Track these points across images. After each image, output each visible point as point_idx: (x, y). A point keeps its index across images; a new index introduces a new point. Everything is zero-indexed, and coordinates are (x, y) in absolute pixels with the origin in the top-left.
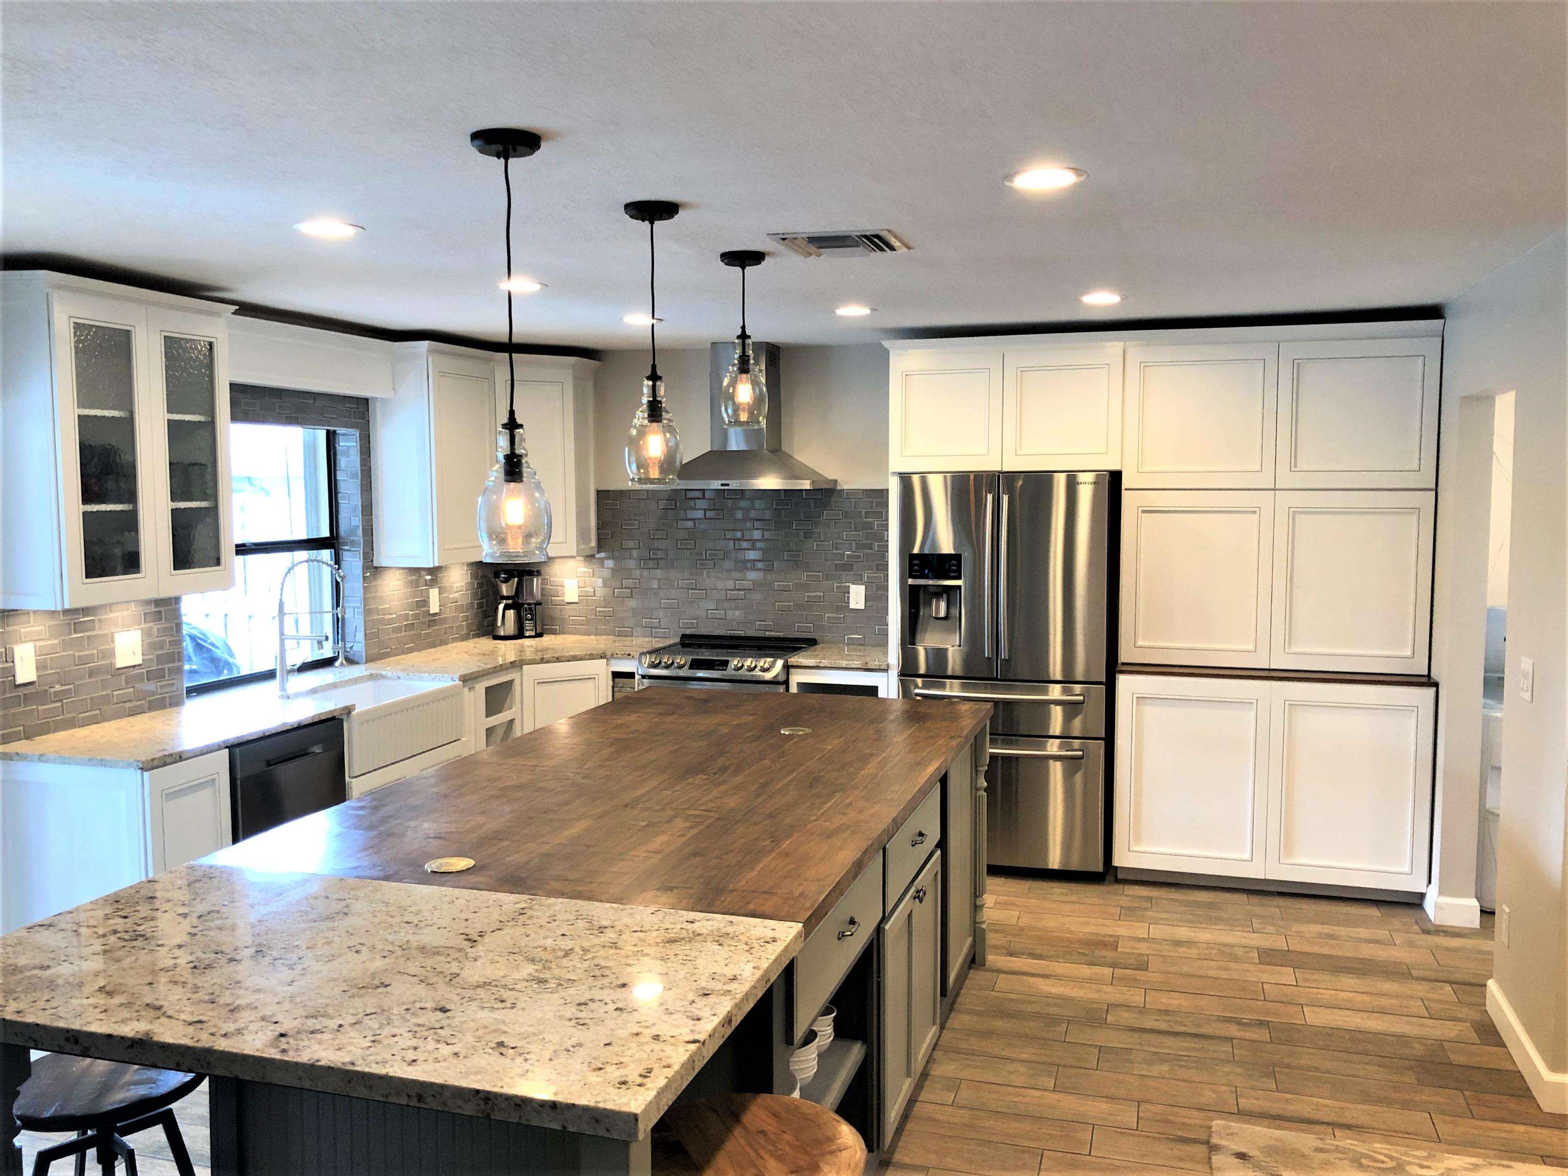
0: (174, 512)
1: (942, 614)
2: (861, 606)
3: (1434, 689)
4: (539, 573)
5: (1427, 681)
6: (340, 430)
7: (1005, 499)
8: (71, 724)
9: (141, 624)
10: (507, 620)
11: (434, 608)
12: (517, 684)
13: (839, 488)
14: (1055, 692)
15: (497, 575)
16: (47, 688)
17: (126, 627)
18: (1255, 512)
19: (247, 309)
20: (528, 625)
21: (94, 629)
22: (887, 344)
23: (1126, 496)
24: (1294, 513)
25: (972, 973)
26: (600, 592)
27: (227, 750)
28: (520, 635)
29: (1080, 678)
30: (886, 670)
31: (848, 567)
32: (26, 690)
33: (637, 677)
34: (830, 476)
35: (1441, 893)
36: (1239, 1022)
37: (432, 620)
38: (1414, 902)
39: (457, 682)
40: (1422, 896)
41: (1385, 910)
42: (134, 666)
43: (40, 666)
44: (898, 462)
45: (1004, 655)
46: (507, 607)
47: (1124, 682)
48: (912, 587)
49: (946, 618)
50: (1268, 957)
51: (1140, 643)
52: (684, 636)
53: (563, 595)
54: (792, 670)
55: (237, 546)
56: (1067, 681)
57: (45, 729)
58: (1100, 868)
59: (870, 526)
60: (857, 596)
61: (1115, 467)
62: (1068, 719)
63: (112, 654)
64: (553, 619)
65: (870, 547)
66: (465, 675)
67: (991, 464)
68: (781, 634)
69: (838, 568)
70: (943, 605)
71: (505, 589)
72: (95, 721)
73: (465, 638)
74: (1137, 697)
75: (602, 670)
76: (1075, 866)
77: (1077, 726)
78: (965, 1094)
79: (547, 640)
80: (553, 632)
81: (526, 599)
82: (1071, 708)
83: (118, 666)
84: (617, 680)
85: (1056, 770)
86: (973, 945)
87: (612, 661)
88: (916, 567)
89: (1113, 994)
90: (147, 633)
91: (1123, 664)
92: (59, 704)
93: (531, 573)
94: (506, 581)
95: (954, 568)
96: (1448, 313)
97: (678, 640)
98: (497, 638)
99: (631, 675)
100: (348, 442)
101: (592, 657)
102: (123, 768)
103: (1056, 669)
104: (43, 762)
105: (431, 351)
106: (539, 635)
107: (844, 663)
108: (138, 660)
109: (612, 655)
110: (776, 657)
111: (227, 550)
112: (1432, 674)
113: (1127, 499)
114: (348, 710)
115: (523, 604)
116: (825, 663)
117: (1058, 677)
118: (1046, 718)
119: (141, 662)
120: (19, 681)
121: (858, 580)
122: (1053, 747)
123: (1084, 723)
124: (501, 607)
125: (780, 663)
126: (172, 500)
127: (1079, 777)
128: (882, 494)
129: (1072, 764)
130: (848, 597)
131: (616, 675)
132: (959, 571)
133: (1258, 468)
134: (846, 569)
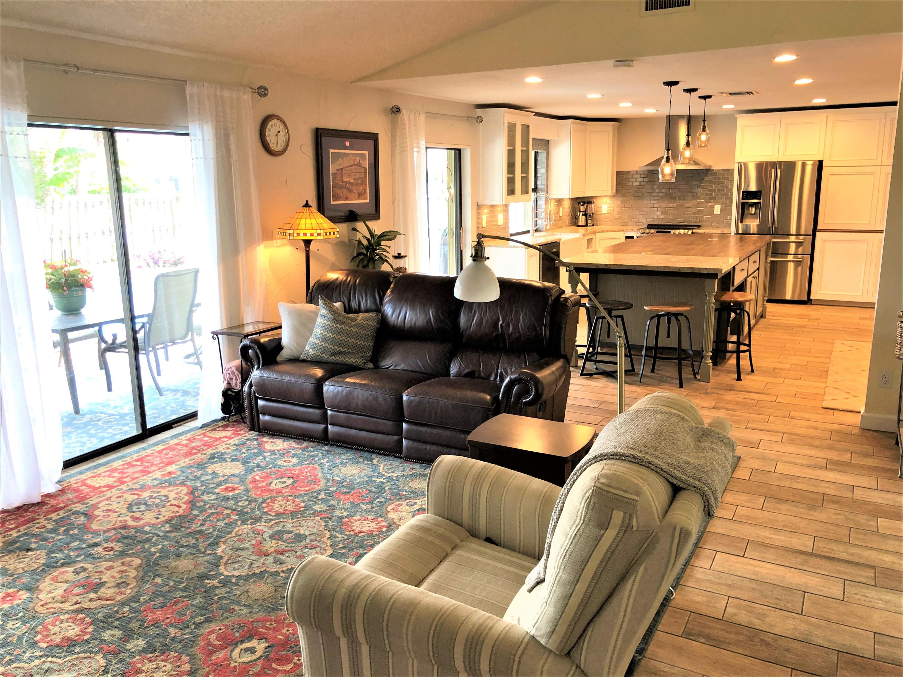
0: (522, 177)
1: (753, 212)
2: (719, 213)
4: (594, 203)
6: (539, 151)
7: (779, 171)
9: (503, 212)
10: (582, 219)
11: (561, 215)
12: (594, 240)
13: (712, 169)
14: (793, 238)
15: (579, 203)
16: (487, 229)
17: (500, 213)
19: (538, 114)
20: (589, 222)
21: (494, 213)
22: (736, 116)
23: (824, 169)
24: (888, 174)
26: (616, 209)
28: (586, 225)
29: (803, 233)
30: (730, 233)
31: (714, 198)
34: (709, 164)
39: (581, 236)
43: (486, 222)
44: (739, 157)
45: (775, 226)
46: (583, 215)
47: (818, 234)
48: (743, 203)
49: (754, 214)
51: (826, 222)
52: (648, 225)
53: (602, 211)
56: (798, 234)
58: (805, 298)
59: (724, 183)
60: (717, 209)
61: (821, 159)
62: (797, 247)
64: (597, 219)
65: (723, 190)
66: (583, 234)
67: (774, 159)
68: (686, 224)
69: (710, 198)
70: (754, 209)
71: (582, 208)
73: (567, 226)
74: (824, 240)
75: (622, 236)
76: (796, 298)
77: (800, 250)
79: (595, 227)
80: (597, 225)
81: (589, 212)
82: (799, 244)
83: (498, 224)
84: (627, 239)
85: (791, 266)
86: (762, 311)
87: (625, 233)
88: (744, 196)
91: (819, 229)
93: (591, 202)
94: (583, 205)
95: (758, 196)
97: (646, 226)
98: (578, 226)
99: (633, 237)
100: (542, 156)
101: (619, 231)
103: (793, 230)
105: (573, 123)
106: (593, 225)
107: (714, 232)
109: (625, 230)
110: (688, 230)
113: (824, 170)
114: (560, 239)
115: (588, 214)
116: (707, 232)
117: (794, 233)
118: (789, 248)
119: (502, 224)
120: (482, 226)
121: (718, 203)
122: (790, 257)
123: (803, 250)
124: (581, 215)
125: (690, 232)
127: (800, 269)
128: (730, 172)
129: (798, 264)
130: (714, 210)
131: (627, 237)
132: (760, 197)
133: (875, 158)
134: (713, 199)
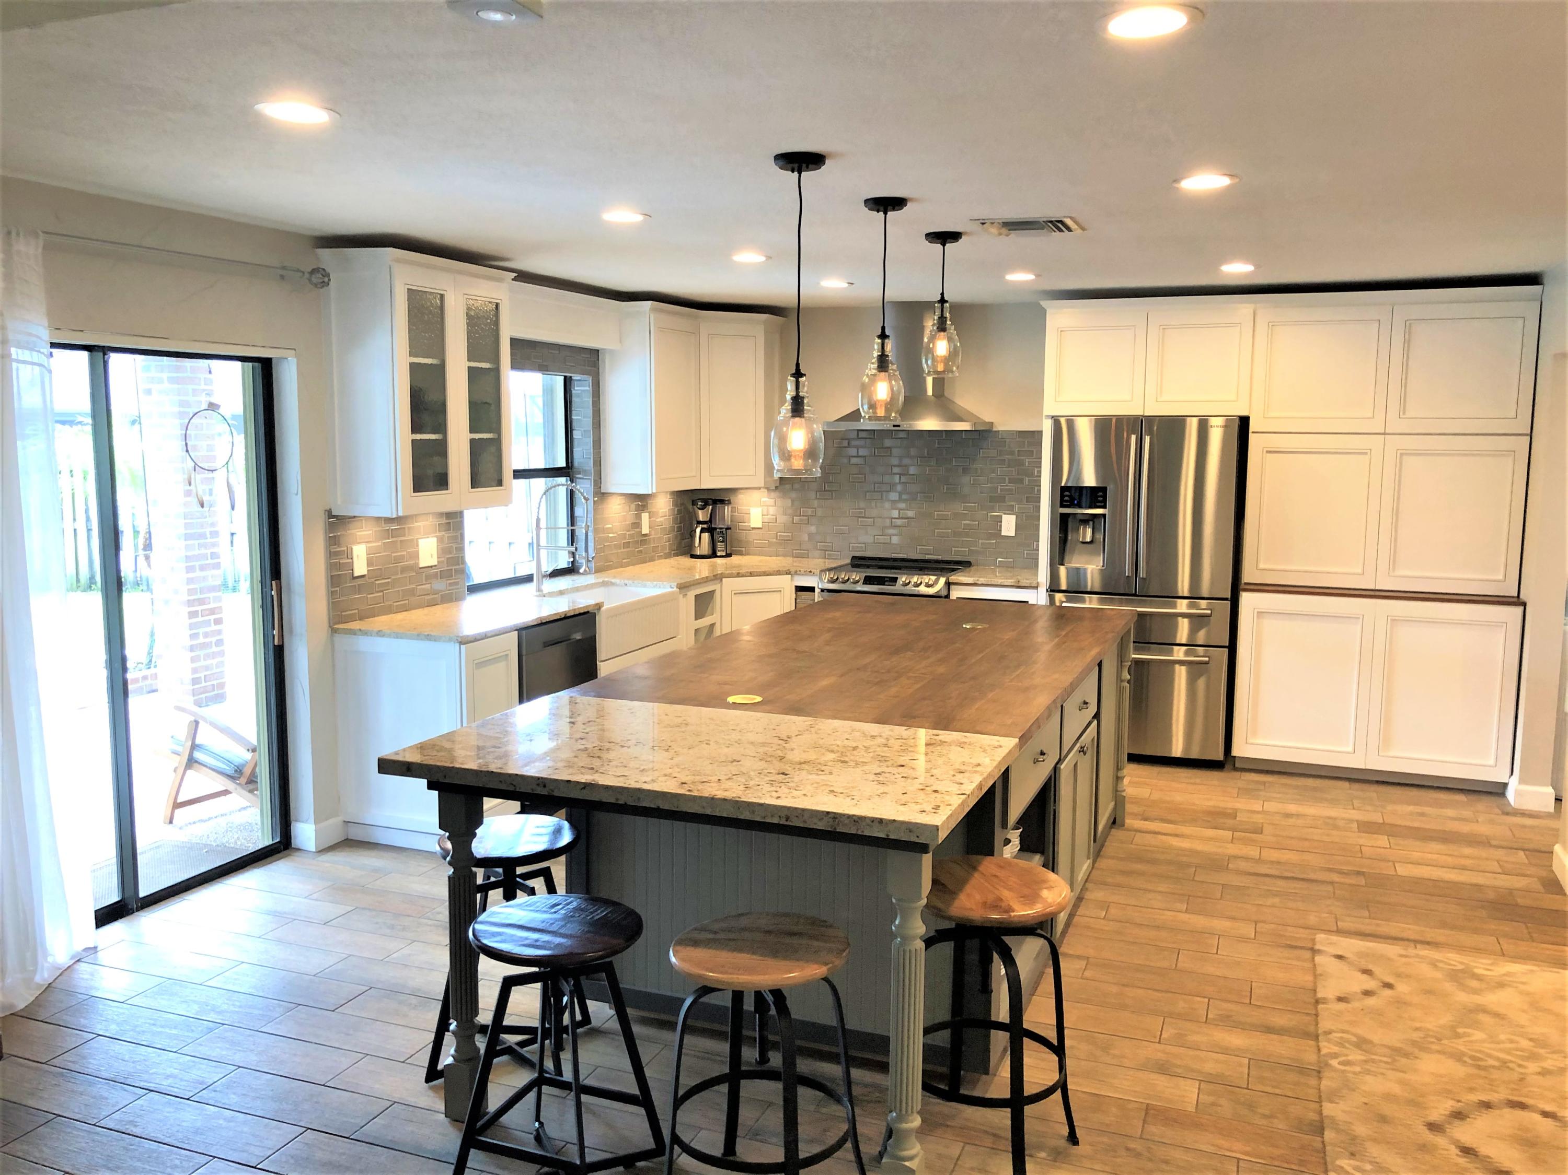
0: (472, 441)
1: (1088, 539)
2: (1012, 533)
3: (1521, 608)
4: (729, 502)
5: (1517, 601)
6: (576, 377)
7: (1147, 439)
8: (389, 610)
9: (436, 532)
10: (702, 542)
11: (645, 530)
12: (717, 594)
13: (995, 429)
14: (1182, 606)
15: (694, 503)
16: (373, 580)
17: (427, 535)
18: (1366, 453)
19: (524, 277)
20: (720, 546)
21: (404, 535)
22: (1044, 303)
23: (1252, 437)
24: (1403, 454)
25: (1114, 831)
26: (782, 519)
27: (516, 632)
28: (714, 555)
29: (1205, 595)
30: (1036, 588)
31: (1002, 499)
32: (359, 582)
33: (817, 590)
34: (987, 419)
35: (1522, 781)
36: (1341, 872)
37: (643, 539)
38: (1497, 791)
39: (675, 589)
40: (1505, 785)
41: (1472, 797)
42: (431, 567)
43: (370, 563)
44: (1051, 407)
45: (1142, 573)
46: (702, 531)
47: (1247, 600)
48: (1062, 515)
49: (1091, 542)
50: (1368, 828)
51: (1261, 566)
52: (853, 558)
53: (749, 522)
54: (952, 587)
55: (515, 471)
56: (1194, 597)
57: (372, 614)
58: (1220, 756)
59: (1021, 463)
60: (1009, 525)
61: (1244, 413)
62: (1194, 629)
63: (416, 555)
64: (739, 541)
65: (1021, 481)
66: (681, 584)
67: (1134, 409)
68: (940, 558)
69: (992, 499)
70: (1089, 531)
71: (702, 515)
72: (406, 609)
73: (668, 556)
74: (1258, 612)
75: (788, 584)
76: (1195, 754)
77: (1201, 637)
78: (1113, 911)
79: (735, 559)
80: (740, 553)
81: (718, 524)
82: (1198, 621)
83: (421, 566)
84: (799, 593)
85: (1181, 674)
86: (1115, 809)
87: (796, 577)
88: (1066, 498)
89: (1232, 849)
90: (440, 540)
91: (1246, 584)
92: (381, 594)
93: (722, 502)
94: (702, 508)
95: (1100, 499)
96: (1545, 281)
97: (848, 561)
98: (694, 556)
99: (812, 589)
100: (582, 389)
101: (779, 573)
102: (444, 641)
103: (1184, 586)
104: (380, 636)
105: (653, 310)
106: (728, 555)
107: (999, 581)
108: (434, 562)
109: (796, 572)
110: (939, 576)
111: (507, 475)
112: (1521, 596)
113: (1253, 439)
114: (599, 606)
115: (716, 529)
116: (982, 580)
117: (1186, 594)
118: (1175, 627)
119: (436, 563)
120: (356, 574)
121: (1010, 510)
122: (1179, 653)
123: (1208, 634)
124: (698, 530)
125: (942, 580)
126: (470, 432)
127: (1203, 682)
128: (1035, 437)
129: (1196, 669)
130: (1001, 526)
131: (799, 589)
132: (1105, 501)
133: (1370, 415)
134: (999, 501)
